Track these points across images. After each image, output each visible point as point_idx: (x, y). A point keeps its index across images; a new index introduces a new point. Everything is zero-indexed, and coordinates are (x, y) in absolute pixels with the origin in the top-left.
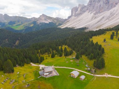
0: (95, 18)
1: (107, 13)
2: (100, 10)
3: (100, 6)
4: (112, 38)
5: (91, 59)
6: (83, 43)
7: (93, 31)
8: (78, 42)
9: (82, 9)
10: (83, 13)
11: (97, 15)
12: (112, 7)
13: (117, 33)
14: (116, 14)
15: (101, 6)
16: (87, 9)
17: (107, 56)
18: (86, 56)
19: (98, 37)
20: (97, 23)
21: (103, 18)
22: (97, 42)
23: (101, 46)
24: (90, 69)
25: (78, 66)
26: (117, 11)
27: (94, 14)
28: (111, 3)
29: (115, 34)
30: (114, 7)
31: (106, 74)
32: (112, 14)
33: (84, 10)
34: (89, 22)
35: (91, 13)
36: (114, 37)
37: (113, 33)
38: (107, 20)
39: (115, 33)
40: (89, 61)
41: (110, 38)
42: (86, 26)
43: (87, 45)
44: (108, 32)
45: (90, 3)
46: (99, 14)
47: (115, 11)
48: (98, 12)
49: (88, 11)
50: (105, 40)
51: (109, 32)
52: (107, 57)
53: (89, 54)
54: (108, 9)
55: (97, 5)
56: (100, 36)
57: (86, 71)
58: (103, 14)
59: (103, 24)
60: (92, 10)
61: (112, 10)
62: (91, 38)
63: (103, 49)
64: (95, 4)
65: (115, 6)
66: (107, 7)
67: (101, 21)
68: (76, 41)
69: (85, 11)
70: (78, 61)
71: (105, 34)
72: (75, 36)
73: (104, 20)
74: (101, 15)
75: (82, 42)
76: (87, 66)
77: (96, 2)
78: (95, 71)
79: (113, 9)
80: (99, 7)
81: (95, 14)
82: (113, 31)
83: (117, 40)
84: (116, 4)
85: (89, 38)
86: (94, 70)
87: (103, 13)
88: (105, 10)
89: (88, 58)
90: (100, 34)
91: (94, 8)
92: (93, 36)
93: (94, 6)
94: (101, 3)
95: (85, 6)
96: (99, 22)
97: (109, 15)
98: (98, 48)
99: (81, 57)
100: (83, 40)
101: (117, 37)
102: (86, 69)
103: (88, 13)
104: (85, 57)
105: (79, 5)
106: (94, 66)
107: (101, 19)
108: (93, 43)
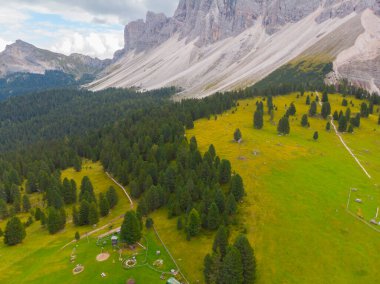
0: (201, 56)
1: (232, 44)
2: (213, 35)
3: (212, 20)
4: (258, 123)
6: (159, 154)
7: (196, 101)
8: (141, 148)
9: (160, 28)
11: (204, 49)
12: (243, 28)
13: (271, 107)
14: (256, 46)
15: (216, 21)
16: (176, 30)
18: (173, 215)
19: (212, 121)
20: (208, 71)
21: (223, 56)
22: (211, 147)
26: (257, 39)
27: (195, 44)
28: (239, 13)
29: (266, 109)
30: (249, 26)
32: (246, 47)
33: (165, 29)
34: (184, 70)
35: (187, 43)
37: (260, 106)
38: (233, 63)
39: (265, 103)
40: (183, 245)
41: (252, 123)
42: (174, 81)
44: (242, 103)
45: (181, 11)
46: (210, 46)
47: (252, 38)
48: (206, 38)
49: (178, 35)
50: (237, 135)
51: (247, 101)
53: (184, 209)
54: (235, 31)
55: (203, 17)
56: (219, 117)
59: (225, 76)
60: (188, 33)
62: (191, 126)
65: (251, 25)
66: (231, 24)
68: (136, 145)
71: (234, 109)
72: (135, 119)
73: (225, 62)
74: (216, 50)
77: (198, 9)
79: (248, 32)
80: (208, 25)
81: (198, 45)
82: (259, 99)
83: (275, 128)
84: (254, 18)
87: (220, 43)
88: (226, 35)
89: (180, 227)
90: (220, 111)
91: (193, 27)
92: (194, 117)
94: (214, 11)
95: (167, 21)
96: (211, 68)
97: (238, 49)
103: (179, 40)
105: (150, 15)
107: (219, 61)
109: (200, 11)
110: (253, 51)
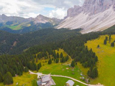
0: (90, 19)
1: (101, 15)
2: (94, 12)
4: (105, 43)
5: (85, 67)
6: (78, 49)
9: (78, 10)
10: (78, 14)
11: (91, 16)
12: (106, 9)
13: (110, 38)
15: (96, 8)
16: (82, 10)
17: (100, 64)
19: (92, 41)
21: (97, 19)
22: (91, 49)
23: (94, 53)
24: (85, 78)
25: (73, 74)
28: (105, 4)
29: (108, 39)
31: (99, 83)
32: (106, 16)
33: (79, 10)
35: (86, 14)
36: (107, 42)
37: (107, 38)
38: (101, 21)
39: (108, 37)
42: (81, 26)
43: (82, 52)
44: (101, 36)
45: (85, 5)
47: (109, 13)
48: (92, 13)
49: (83, 12)
50: (98, 46)
51: (103, 36)
52: (100, 66)
53: (84, 62)
54: (102, 10)
55: (92, 6)
57: (81, 80)
58: (97, 16)
60: (87, 11)
61: (105, 12)
62: (86, 42)
63: (97, 57)
64: (89, 5)
65: (108, 8)
66: (101, 8)
67: (96, 22)
69: (80, 12)
70: (73, 69)
71: (99, 38)
73: (98, 21)
74: (95, 17)
75: (77, 47)
76: (82, 75)
78: (89, 81)
79: (107, 11)
81: (90, 15)
83: (110, 45)
84: (110, 6)
85: (84, 43)
86: (88, 79)
87: (97, 14)
88: (99, 12)
89: (83, 65)
90: (94, 39)
92: (87, 40)
93: (89, 8)
94: (96, 4)
95: (80, 7)
96: (93, 23)
97: (103, 16)
98: (92, 55)
99: (76, 64)
100: (78, 45)
101: (110, 42)
102: (81, 78)
103: (84, 13)
104: (80, 64)
105: (75, 6)
106: (88, 75)
107: (96, 20)
108: (88, 50)
109: (91, 4)
110: (108, 17)
